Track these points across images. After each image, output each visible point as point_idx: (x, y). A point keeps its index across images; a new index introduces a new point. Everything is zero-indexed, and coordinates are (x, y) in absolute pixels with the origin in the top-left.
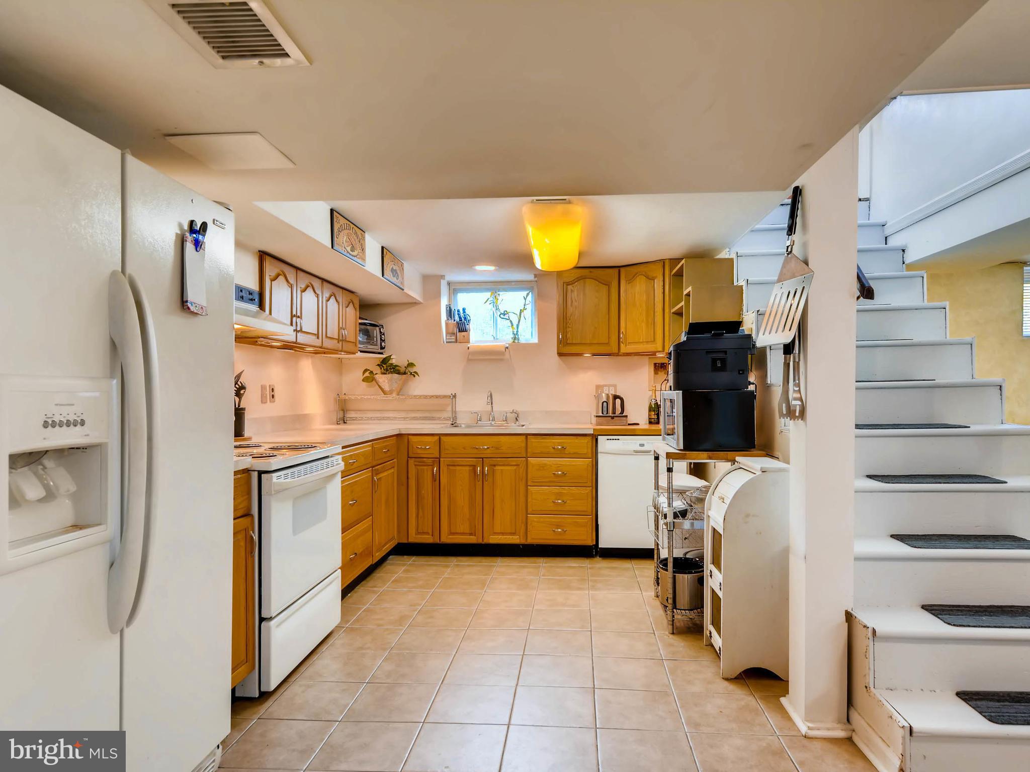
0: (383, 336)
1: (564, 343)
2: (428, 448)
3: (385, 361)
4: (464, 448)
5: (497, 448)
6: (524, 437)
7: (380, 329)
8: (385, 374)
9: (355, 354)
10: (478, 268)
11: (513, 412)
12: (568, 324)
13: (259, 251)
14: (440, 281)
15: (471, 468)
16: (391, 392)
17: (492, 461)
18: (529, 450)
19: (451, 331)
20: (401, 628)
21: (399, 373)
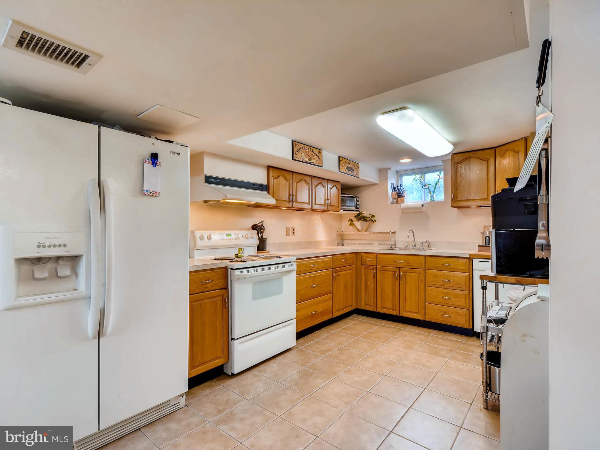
0: (358, 202)
1: (455, 200)
2: (370, 260)
3: (359, 215)
4: (389, 261)
5: (408, 263)
6: (423, 258)
7: (356, 199)
8: (358, 221)
9: (339, 212)
10: (402, 161)
11: (426, 242)
12: (458, 188)
13: (267, 166)
14: (388, 171)
15: (393, 273)
16: (362, 230)
17: (405, 270)
18: (427, 265)
19: (394, 197)
20: (322, 355)
21: (366, 220)
